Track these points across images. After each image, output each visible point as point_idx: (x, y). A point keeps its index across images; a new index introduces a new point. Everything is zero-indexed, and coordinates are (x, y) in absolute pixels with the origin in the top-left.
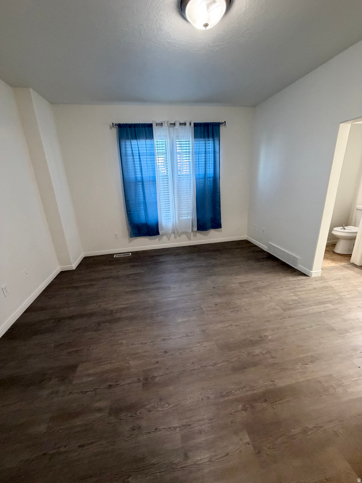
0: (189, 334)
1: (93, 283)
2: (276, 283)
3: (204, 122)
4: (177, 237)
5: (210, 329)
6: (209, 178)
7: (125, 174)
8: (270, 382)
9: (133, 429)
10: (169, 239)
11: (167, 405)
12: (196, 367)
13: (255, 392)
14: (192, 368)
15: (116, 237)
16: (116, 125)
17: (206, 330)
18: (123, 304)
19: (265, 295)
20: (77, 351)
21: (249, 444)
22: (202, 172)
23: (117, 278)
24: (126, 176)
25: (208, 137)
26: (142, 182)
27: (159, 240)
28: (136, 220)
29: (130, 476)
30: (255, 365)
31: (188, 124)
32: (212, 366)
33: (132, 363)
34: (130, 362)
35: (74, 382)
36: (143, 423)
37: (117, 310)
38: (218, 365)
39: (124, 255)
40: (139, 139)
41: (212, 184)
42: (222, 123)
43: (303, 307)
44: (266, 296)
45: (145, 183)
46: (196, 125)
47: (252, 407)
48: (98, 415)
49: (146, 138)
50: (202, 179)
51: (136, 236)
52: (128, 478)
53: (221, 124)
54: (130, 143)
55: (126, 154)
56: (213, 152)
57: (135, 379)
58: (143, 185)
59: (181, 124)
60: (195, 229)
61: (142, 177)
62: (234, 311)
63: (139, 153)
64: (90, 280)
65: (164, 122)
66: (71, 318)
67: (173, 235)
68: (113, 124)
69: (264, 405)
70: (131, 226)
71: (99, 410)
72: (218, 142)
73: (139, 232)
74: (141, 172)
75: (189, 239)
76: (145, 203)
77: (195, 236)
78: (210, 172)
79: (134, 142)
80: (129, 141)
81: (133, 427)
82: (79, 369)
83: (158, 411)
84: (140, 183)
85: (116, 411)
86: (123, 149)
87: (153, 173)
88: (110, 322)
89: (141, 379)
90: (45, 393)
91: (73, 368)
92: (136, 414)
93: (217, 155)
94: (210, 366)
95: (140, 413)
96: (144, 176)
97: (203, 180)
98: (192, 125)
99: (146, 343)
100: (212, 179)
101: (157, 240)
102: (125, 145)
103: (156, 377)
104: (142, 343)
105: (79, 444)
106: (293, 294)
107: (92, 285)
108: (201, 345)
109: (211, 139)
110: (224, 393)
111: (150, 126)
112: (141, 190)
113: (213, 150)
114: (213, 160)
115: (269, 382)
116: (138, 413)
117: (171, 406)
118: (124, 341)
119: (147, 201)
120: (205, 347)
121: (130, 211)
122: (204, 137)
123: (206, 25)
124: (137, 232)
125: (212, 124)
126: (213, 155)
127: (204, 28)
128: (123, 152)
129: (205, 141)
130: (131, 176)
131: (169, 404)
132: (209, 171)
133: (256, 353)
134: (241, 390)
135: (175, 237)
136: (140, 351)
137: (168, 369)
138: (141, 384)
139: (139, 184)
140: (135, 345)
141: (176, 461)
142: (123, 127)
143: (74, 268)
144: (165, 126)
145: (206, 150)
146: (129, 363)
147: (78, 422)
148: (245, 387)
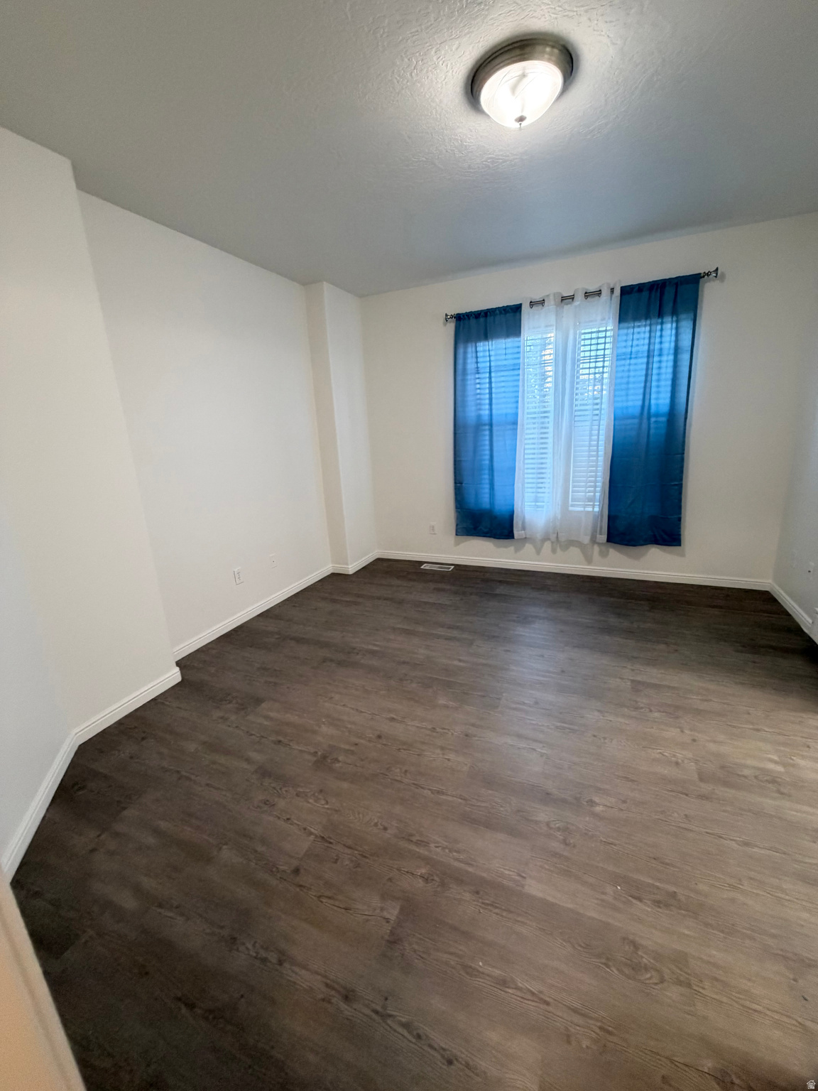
0: (438, 730)
1: (360, 600)
2: (749, 714)
3: (651, 280)
4: (558, 550)
5: (480, 737)
6: (657, 415)
7: (459, 409)
8: (515, 874)
9: (266, 802)
10: (538, 552)
11: (323, 802)
12: (406, 781)
13: (470, 869)
14: (399, 778)
15: (433, 530)
16: (452, 317)
17: (475, 736)
18: (375, 645)
19: (679, 728)
20: (275, 684)
21: (388, 922)
22: (634, 402)
23: (401, 602)
24: (460, 414)
25: (660, 315)
26: (491, 425)
27: (517, 550)
28: (471, 500)
29: (226, 844)
30: (512, 832)
31: (605, 292)
32: (432, 793)
33: (324, 729)
34: (323, 725)
35: (249, 717)
36: (282, 804)
37: (360, 651)
38: (444, 797)
39: (441, 568)
40: (492, 339)
41: (663, 431)
42: (708, 274)
43: (777, 795)
44: (682, 731)
45: (495, 428)
46: (626, 291)
47: (443, 884)
48: (245, 765)
49: (508, 335)
50: (633, 417)
51: (468, 535)
52: (224, 845)
53: (704, 277)
54: (474, 349)
55: (465, 370)
56: (672, 351)
57: (312, 750)
58: (491, 431)
59: (587, 295)
60: (604, 537)
61: (491, 415)
62: (564, 728)
63: (490, 367)
64: (358, 596)
65: (548, 296)
66: (299, 640)
67: (547, 545)
68: (446, 315)
69: (467, 896)
70: (459, 512)
71: (248, 760)
72: (690, 324)
73: (475, 528)
74: (491, 404)
75: (589, 560)
76: (491, 469)
77: (604, 554)
78: (661, 402)
79: (482, 346)
80: (474, 344)
81: (268, 801)
82: (263, 705)
83: (309, 802)
84: (487, 427)
85: (264, 772)
86: (460, 361)
87: (514, 405)
88: (340, 663)
89: (319, 753)
90: (217, 714)
91: (259, 701)
92: (281, 789)
93: (685, 357)
94: (429, 789)
95: (286, 791)
96: (494, 412)
97: (636, 421)
98: (617, 292)
99: (362, 712)
100: (664, 419)
101: (512, 549)
102: (465, 353)
103: (339, 761)
104: (357, 710)
105: (208, 782)
106: (779, 757)
107: (356, 603)
108: (443, 754)
109: (668, 319)
110: (414, 839)
111: (517, 309)
112: (487, 443)
113: (673, 345)
114: (670, 370)
115: (511, 873)
116: (284, 789)
117: (326, 806)
118: (337, 697)
119: (495, 465)
120: (449, 760)
121: (462, 483)
122: (647, 317)
123: (521, 119)
124: (472, 527)
125: (676, 281)
126: (671, 357)
127: (517, 125)
128: (460, 367)
129: (650, 325)
130: (471, 413)
131: (327, 803)
132: (657, 399)
133: (538, 819)
134: (447, 851)
135: (554, 551)
136: (345, 718)
137: (362, 760)
138: (315, 759)
139: (485, 430)
140: (347, 707)
141: (281, 867)
142: (465, 318)
143: (351, 573)
144: (551, 305)
145: (652, 347)
146: (320, 727)
147: (222, 759)
148: (458, 852)
